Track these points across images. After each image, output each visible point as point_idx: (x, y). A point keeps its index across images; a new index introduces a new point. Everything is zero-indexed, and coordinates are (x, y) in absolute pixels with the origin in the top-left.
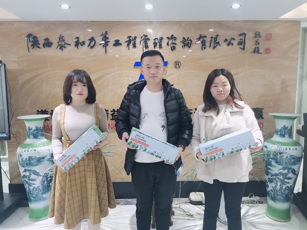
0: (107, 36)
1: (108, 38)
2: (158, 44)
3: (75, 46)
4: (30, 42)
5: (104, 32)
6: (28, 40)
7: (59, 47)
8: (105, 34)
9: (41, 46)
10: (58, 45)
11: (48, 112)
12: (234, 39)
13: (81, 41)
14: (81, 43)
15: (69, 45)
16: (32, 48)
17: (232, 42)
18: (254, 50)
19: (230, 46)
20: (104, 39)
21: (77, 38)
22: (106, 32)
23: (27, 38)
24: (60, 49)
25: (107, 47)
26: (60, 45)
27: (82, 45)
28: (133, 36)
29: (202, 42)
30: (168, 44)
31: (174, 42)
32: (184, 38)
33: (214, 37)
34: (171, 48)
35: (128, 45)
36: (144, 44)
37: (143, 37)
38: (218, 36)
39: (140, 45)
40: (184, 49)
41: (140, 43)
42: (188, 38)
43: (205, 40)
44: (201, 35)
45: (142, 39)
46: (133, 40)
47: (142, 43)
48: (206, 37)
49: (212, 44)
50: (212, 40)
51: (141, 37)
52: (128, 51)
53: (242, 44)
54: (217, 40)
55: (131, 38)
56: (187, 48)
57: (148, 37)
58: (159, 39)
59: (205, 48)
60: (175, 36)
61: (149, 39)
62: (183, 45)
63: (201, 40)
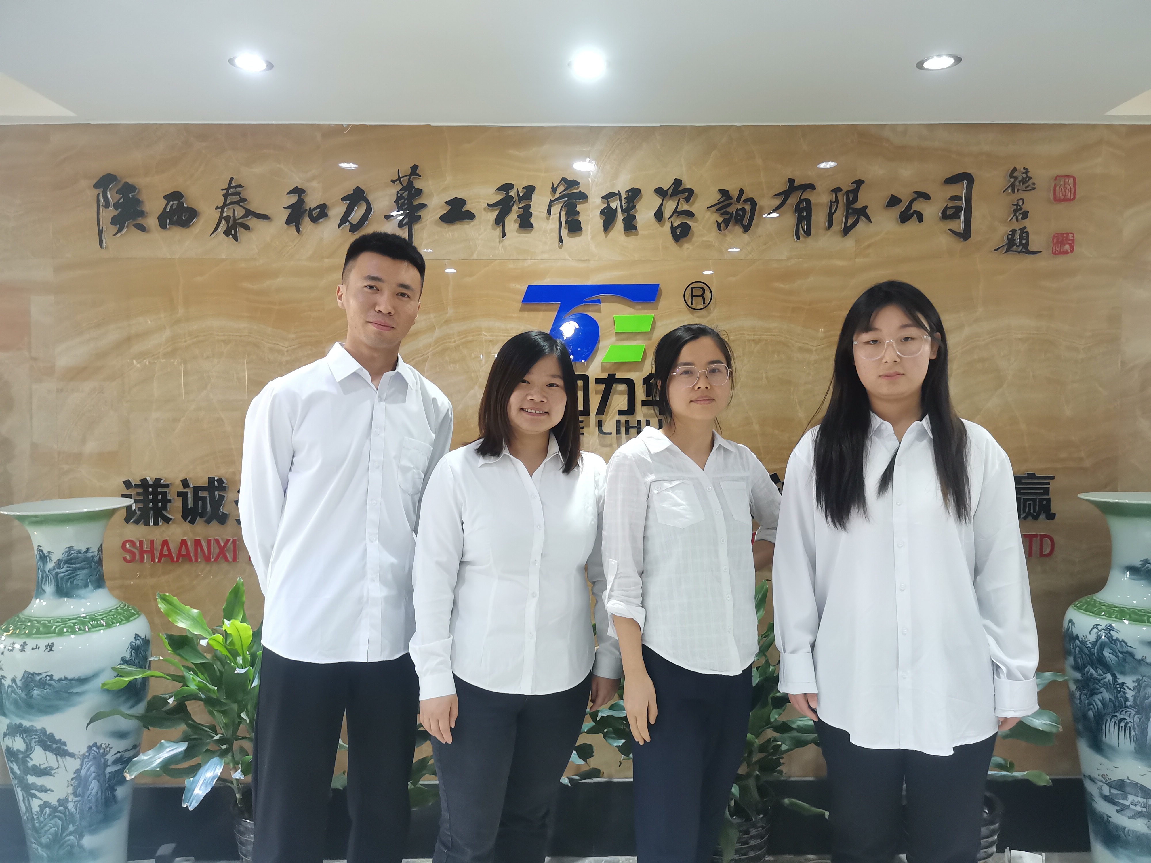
0: (418, 184)
1: (419, 192)
2: (620, 217)
3: (288, 222)
4: (107, 205)
5: (405, 169)
6: (102, 200)
7: (223, 226)
8: (410, 176)
9: (152, 222)
10: (221, 218)
11: (167, 486)
12: (924, 196)
13: (312, 201)
14: (311, 211)
15: (265, 217)
16: (115, 229)
17: (918, 206)
18: (1006, 240)
19: (912, 225)
20: (405, 194)
21: (298, 191)
22: (414, 169)
23: (96, 192)
24: (227, 233)
25: (416, 227)
26: (227, 219)
27: (315, 220)
28: (520, 185)
29: (798, 210)
30: (659, 215)
31: (685, 207)
32: (724, 193)
33: (845, 189)
34: (673, 229)
35: (500, 221)
36: (563, 213)
37: (561, 188)
38: (859, 183)
39: (548, 219)
40: (725, 235)
41: (549, 212)
42: (742, 191)
43: (808, 202)
44: (791, 181)
45: (557, 195)
46: (520, 199)
47: (556, 209)
48: (811, 187)
49: (839, 216)
50: (837, 201)
51: (554, 190)
52: (501, 242)
53: (959, 218)
54: (855, 200)
55: (513, 193)
56: (738, 229)
57: (582, 189)
58: (623, 196)
59: (808, 233)
60: (687, 184)
61: (583, 197)
62: (720, 220)
63: (793, 200)
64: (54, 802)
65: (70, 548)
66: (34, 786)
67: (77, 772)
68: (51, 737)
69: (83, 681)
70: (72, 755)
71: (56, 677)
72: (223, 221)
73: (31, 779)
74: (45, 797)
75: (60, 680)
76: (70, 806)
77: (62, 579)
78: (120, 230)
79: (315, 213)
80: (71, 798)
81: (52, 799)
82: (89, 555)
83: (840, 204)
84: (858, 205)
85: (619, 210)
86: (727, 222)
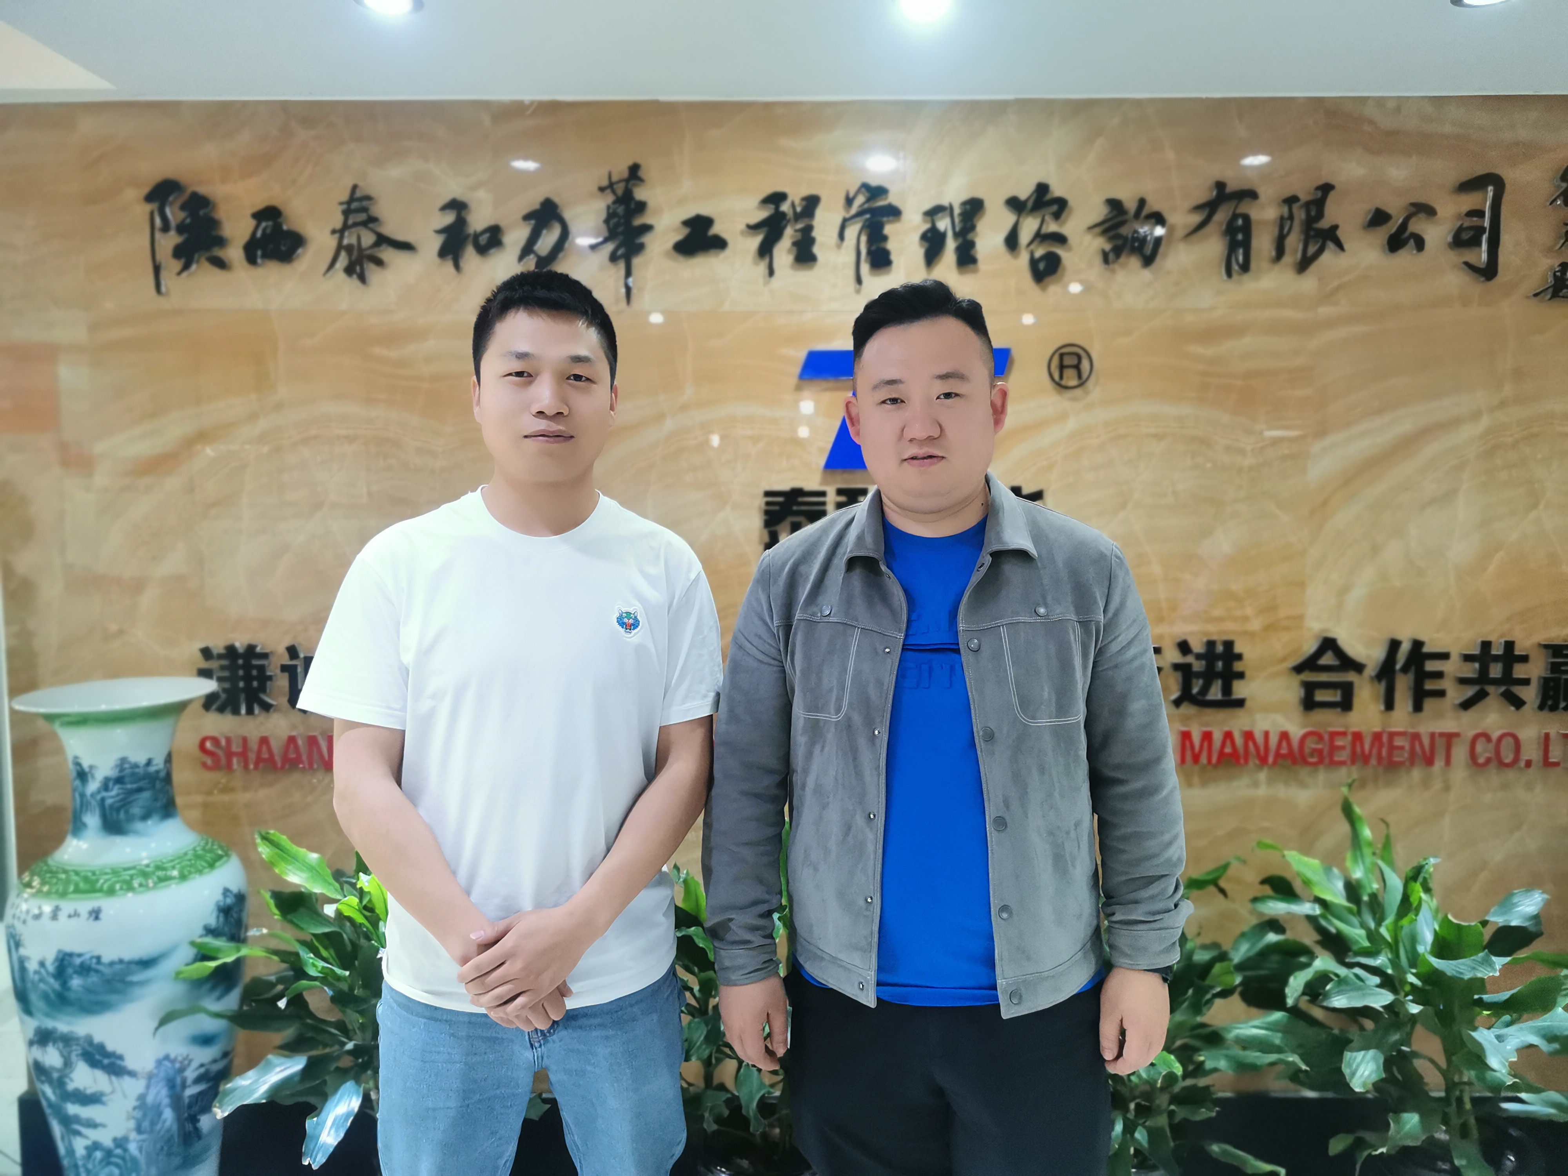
0: (640, 194)
1: (641, 207)
2: (951, 245)
3: (443, 253)
4: (166, 228)
5: (620, 170)
6: (158, 221)
7: (343, 261)
8: (627, 181)
9: (235, 253)
10: (340, 247)
11: (265, 656)
12: (1427, 210)
13: (478, 221)
14: (477, 236)
15: (406, 246)
16: (179, 264)
17: (1417, 226)
18: (1551, 281)
19: (1406, 257)
20: (621, 210)
21: (457, 206)
22: (634, 171)
23: (148, 207)
24: (349, 271)
25: (637, 261)
26: (349, 249)
27: (482, 250)
28: (796, 195)
29: (1230, 230)
30: (1012, 241)
31: (1052, 227)
32: (1115, 205)
33: (1304, 197)
34: (1034, 263)
35: (765, 250)
36: (864, 239)
37: (860, 200)
38: (1326, 189)
39: (839, 247)
40: (1113, 271)
41: (841, 236)
42: (1142, 202)
43: (1247, 218)
44: (1220, 186)
45: (854, 209)
46: (797, 217)
47: (852, 231)
48: (1251, 195)
49: (1294, 241)
50: (1291, 217)
51: (849, 201)
52: (766, 283)
53: (1479, 244)
54: (1320, 215)
55: (785, 207)
56: (1134, 262)
57: (892, 199)
58: (957, 211)
59: (1245, 267)
60: (1057, 190)
61: (894, 212)
62: (1108, 247)
63: (1221, 216)
64: (108, 1142)
65: (123, 760)
66: (77, 1119)
67: (142, 1098)
68: (101, 1048)
69: (146, 963)
70: (132, 1074)
71: (106, 959)
72: (343, 254)
73: (73, 1109)
74: (94, 1135)
75: (112, 964)
76: (133, 1148)
77: (111, 806)
78: (186, 267)
79: (483, 240)
80: (133, 1136)
81: (105, 1138)
82: (152, 769)
83: (1297, 223)
84: (1324, 224)
85: (950, 234)
86: (1118, 251)
